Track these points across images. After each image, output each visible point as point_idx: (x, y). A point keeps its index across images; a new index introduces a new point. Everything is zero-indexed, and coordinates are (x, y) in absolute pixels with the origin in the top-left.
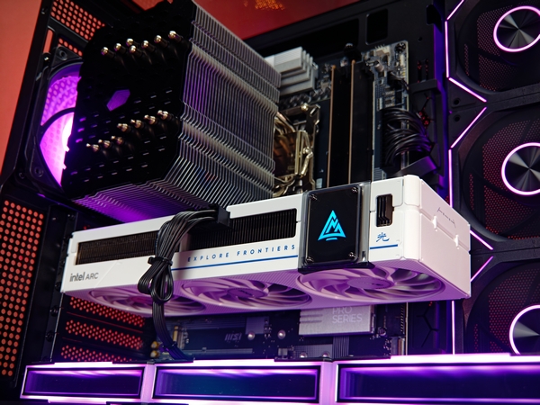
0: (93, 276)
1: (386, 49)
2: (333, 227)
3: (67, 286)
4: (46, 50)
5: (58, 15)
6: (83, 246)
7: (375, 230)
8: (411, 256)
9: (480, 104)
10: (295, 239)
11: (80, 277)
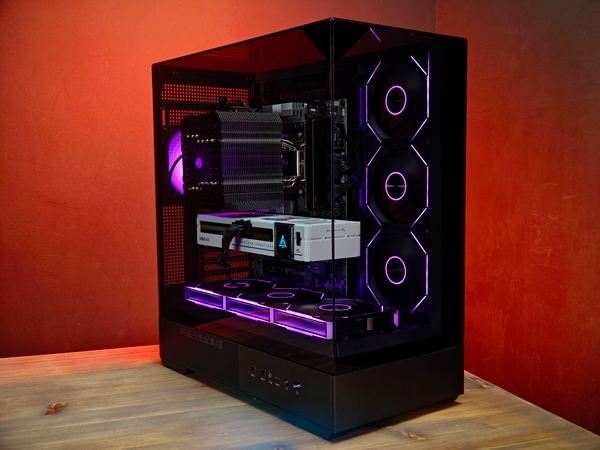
0: (208, 240)
1: (337, 103)
2: (283, 243)
3: (200, 242)
4: (164, 124)
5: (165, 97)
6: (202, 223)
7: (296, 246)
8: (307, 260)
9: (379, 144)
10: (273, 244)
11: (203, 239)
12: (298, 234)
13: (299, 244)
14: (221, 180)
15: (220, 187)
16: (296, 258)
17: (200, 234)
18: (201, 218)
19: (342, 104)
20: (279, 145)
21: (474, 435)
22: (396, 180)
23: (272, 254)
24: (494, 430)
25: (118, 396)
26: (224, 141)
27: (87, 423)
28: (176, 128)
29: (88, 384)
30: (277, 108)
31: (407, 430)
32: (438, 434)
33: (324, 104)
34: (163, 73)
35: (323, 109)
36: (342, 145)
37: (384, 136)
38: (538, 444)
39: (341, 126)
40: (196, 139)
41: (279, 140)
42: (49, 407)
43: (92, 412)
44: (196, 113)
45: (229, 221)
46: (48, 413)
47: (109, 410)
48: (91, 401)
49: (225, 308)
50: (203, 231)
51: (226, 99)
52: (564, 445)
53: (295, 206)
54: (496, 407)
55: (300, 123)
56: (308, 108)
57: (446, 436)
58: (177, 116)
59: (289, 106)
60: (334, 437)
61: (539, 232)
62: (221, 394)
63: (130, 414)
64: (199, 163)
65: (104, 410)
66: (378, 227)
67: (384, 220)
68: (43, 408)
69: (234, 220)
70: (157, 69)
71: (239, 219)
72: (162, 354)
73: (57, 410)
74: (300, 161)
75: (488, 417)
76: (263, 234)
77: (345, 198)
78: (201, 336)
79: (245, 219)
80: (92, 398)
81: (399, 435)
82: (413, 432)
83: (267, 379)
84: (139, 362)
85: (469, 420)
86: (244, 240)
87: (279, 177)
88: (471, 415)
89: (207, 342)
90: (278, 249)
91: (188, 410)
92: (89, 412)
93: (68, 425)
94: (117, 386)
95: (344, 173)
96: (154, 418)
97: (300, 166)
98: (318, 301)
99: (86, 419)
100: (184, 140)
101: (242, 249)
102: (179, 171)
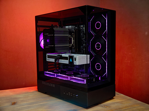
0: (50, 60)
1: (82, 26)
2: (71, 60)
3: (47, 60)
4: (38, 31)
5: (38, 24)
6: (48, 56)
7: (75, 61)
8: (78, 64)
9: (93, 36)
10: (68, 61)
11: (48, 60)
12: (75, 58)
13: (75, 60)
14: (54, 45)
15: (54, 47)
16: (75, 64)
17: (47, 59)
18: (47, 54)
19: (84, 26)
20: (68, 36)
21: (120, 106)
22: (98, 45)
23: (68, 63)
24: (124, 105)
25: (29, 99)
26: (55, 35)
27: (23, 107)
28: (41, 32)
29: (20, 97)
30: (67, 27)
31: (104, 105)
32: (112, 106)
33: (79, 26)
34: (38, 18)
35: (79, 28)
36: (84, 36)
37: (95, 34)
38: (136, 107)
39: (83, 32)
40: (47, 35)
41: (68, 35)
42: (12, 103)
43: (24, 104)
44: (47, 28)
45: (56, 55)
46: (12, 104)
47: (28, 103)
48: (22, 101)
49: (56, 77)
50: (48, 58)
51: (53, 25)
52: (142, 107)
53: (72, 51)
54: (123, 99)
55: (73, 31)
56: (75, 27)
57: (113, 106)
58: (42, 29)
59: (70, 27)
60: (87, 108)
61: (127, 57)
62: (55, 98)
63: (34, 104)
64: (48, 41)
65: (27, 103)
66: (93, 56)
67: (95, 54)
68: (11, 103)
69: (57, 55)
70: (36, 17)
71: (58, 55)
72: (38, 89)
73: (14, 104)
74: (73, 40)
75: (122, 101)
76: (66, 58)
77: (84, 49)
78: (48, 84)
79: (60, 55)
80: (23, 100)
81: (102, 106)
82: (106, 106)
83: (69, 94)
84: (32, 91)
85: (118, 102)
86: (60, 60)
87: (68, 44)
88: (118, 101)
89: (50, 85)
90: (69, 62)
91: (48, 102)
92: (23, 104)
93: (18, 107)
94: (28, 97)
95: (84, 43)
96: (40, 104)
97: (73, 41)
98: (79, 75)
99: (23, 106)
100: (44, 35)
101: (59, 62)
102: (42, 43)
